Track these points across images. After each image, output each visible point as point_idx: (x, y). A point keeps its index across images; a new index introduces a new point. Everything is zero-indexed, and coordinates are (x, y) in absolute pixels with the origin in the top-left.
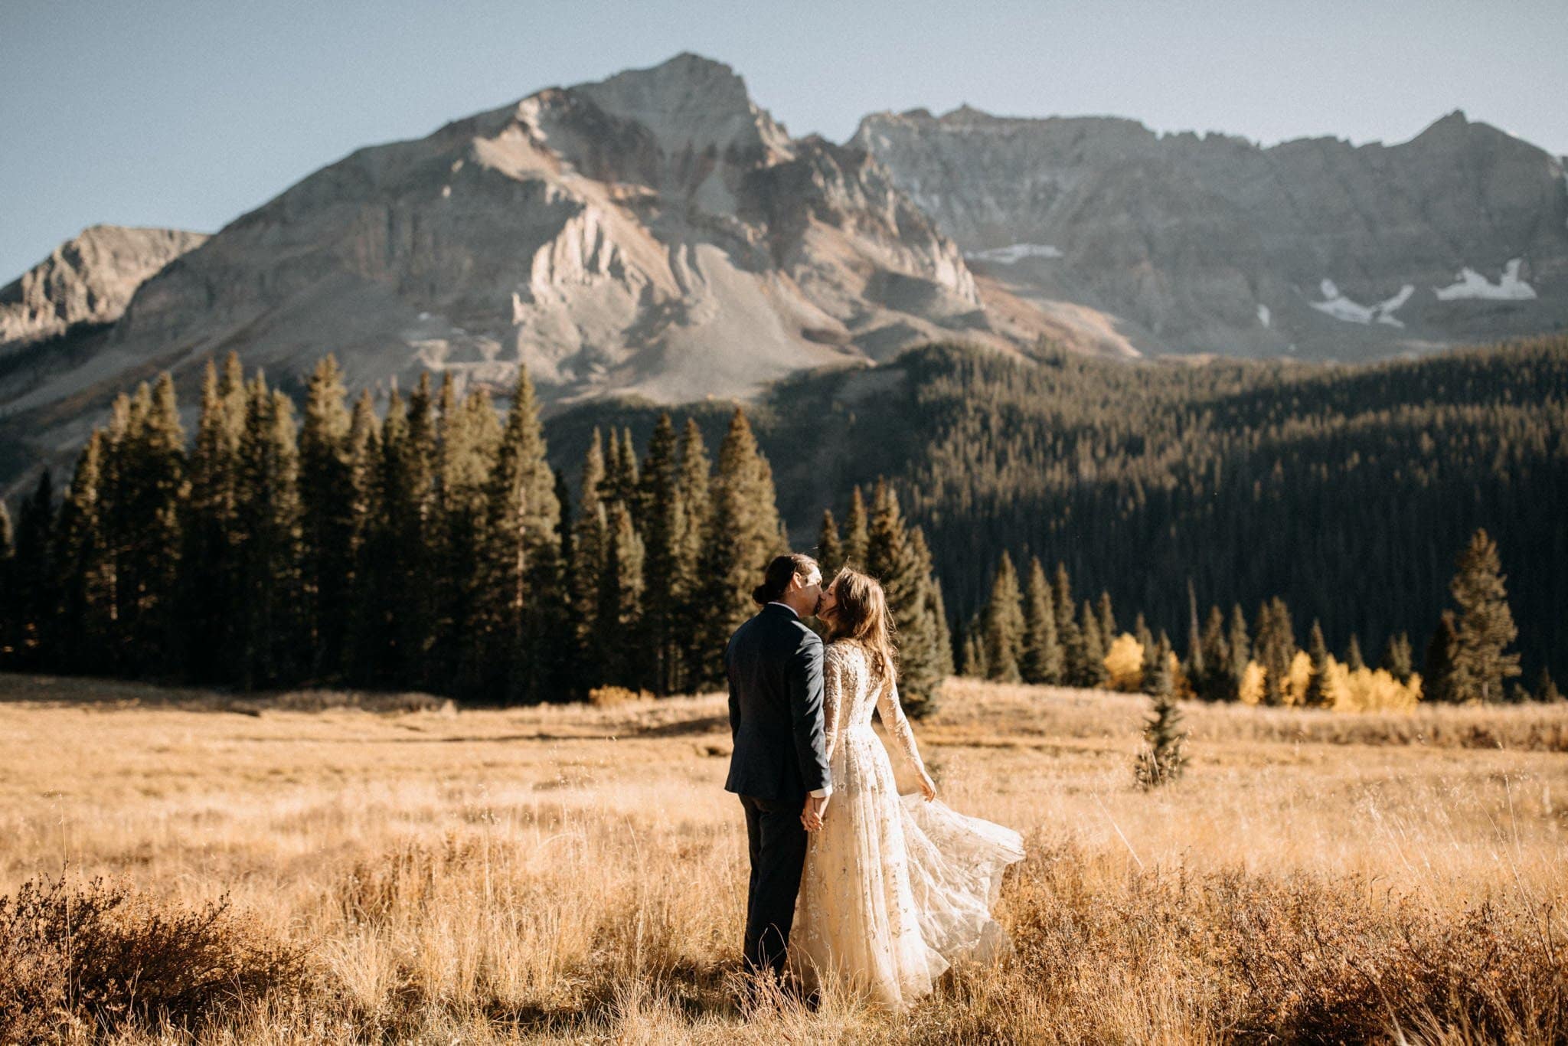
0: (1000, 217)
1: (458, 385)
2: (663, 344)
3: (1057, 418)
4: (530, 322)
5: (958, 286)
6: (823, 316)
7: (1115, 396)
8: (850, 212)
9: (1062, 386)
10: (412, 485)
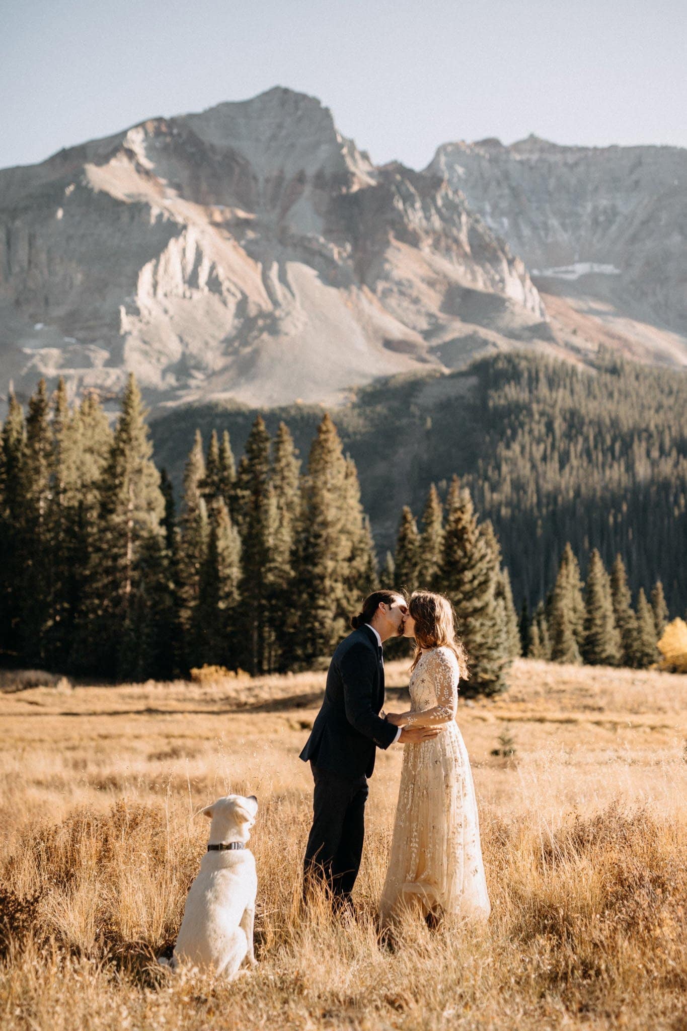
0: (564, 237)
1: (70, 389)
2: (256, 352)
3: (615, 423)
4: (135, 333)
5: (525, 301)
6: (402, 327)
7: (669, 402)
8: (427, 232)
9: (620, 391)
10: (31, 482)
